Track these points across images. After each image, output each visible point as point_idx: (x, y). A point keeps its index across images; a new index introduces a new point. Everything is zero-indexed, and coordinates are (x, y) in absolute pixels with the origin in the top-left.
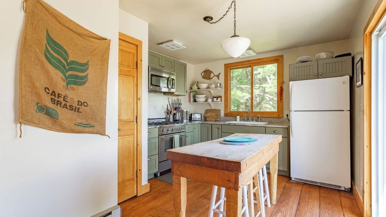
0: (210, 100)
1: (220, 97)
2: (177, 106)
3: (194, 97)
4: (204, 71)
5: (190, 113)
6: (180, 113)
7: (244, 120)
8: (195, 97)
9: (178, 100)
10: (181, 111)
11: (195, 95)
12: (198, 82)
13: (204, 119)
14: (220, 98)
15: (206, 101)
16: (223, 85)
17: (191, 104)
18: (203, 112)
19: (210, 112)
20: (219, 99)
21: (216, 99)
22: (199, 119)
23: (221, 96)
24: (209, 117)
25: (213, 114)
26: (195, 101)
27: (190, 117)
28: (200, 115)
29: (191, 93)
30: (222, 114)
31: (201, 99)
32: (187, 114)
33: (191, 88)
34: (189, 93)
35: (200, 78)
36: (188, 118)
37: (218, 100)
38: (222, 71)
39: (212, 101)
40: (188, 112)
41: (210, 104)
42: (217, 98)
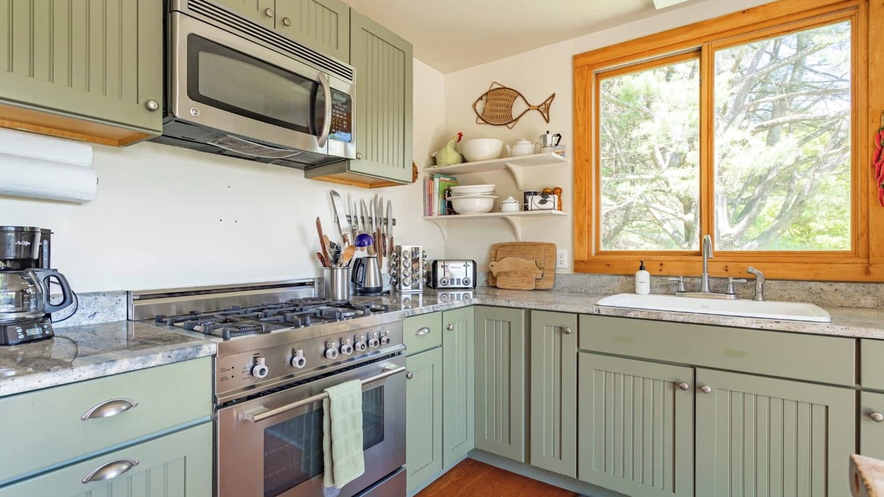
0: (511, 206)
1: (553, 192)
2: (375, 230)
3: (447, 192)
4: (486, 94)
5: (430, 258)
6: (385, 260)
7: (669, 290)
8: (449, 195)
9: (377, 203)
10: (392, 250)
11: (449, 186)
12: (460, 135)
13: (487, 281)
14: (556, 196)
15: (496, 207)
16: (567, 141)
17: (434, 221)
18: (482, 255)
19: (510, 254)
20: (552, 200)
21: (538, 198)
22: (467, 282)
23: (561, 190)
24: (507, 274)
25: (523, 260)
26: (450, 209)
27: (427, 276)
28: (471, 264)
29: (432, 179)
30: (564, 261)
31: (474, 199)
32: (416, 261)
33: (434, 161)
34: (424, 181)
35: (468, 122)
36: (421, 282)
37: (549, 205)
38: (562, 85)
39: (521, 210)
40: (420, 255)
41: (513, 219)
42: (545, 194)
